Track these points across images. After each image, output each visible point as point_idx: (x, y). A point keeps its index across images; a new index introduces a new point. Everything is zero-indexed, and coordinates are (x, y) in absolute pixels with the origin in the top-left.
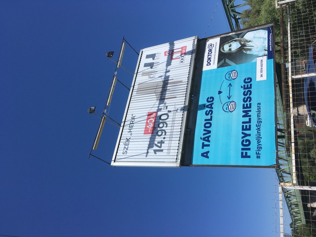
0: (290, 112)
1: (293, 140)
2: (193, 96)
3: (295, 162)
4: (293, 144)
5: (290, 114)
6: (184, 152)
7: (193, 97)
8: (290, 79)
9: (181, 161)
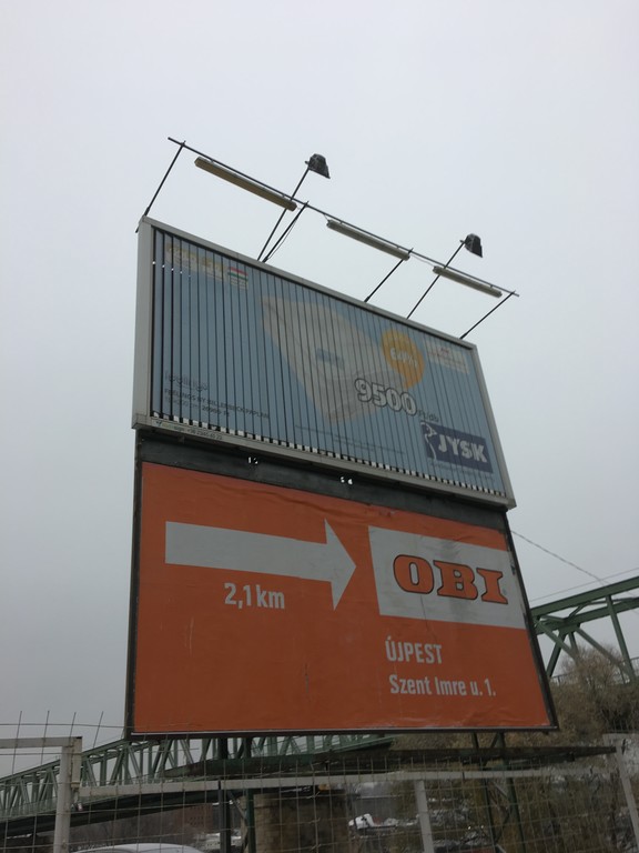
0: (317, 775)
1: (229, 785)
2: (350, 482)
3: (156, 792)
4: (213, 785)
5: (311, 775)
6: (182, 440)
7: (346, 481)
8: (416, 775)
9: (154, 429)
